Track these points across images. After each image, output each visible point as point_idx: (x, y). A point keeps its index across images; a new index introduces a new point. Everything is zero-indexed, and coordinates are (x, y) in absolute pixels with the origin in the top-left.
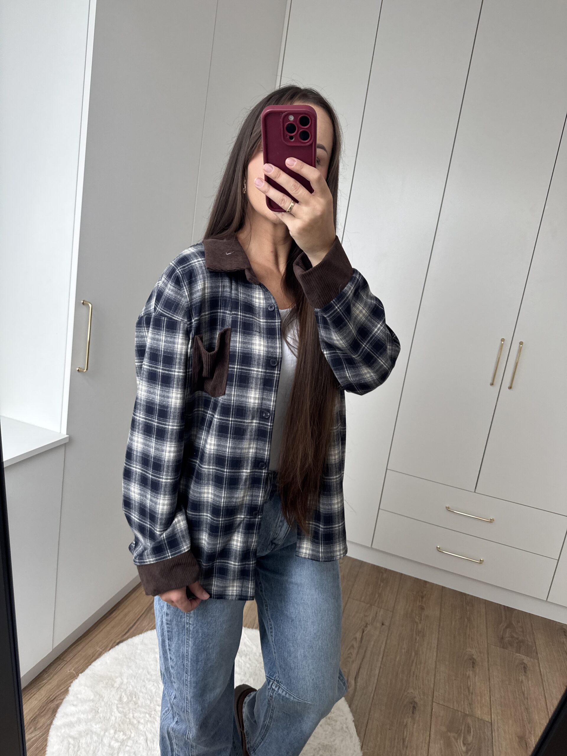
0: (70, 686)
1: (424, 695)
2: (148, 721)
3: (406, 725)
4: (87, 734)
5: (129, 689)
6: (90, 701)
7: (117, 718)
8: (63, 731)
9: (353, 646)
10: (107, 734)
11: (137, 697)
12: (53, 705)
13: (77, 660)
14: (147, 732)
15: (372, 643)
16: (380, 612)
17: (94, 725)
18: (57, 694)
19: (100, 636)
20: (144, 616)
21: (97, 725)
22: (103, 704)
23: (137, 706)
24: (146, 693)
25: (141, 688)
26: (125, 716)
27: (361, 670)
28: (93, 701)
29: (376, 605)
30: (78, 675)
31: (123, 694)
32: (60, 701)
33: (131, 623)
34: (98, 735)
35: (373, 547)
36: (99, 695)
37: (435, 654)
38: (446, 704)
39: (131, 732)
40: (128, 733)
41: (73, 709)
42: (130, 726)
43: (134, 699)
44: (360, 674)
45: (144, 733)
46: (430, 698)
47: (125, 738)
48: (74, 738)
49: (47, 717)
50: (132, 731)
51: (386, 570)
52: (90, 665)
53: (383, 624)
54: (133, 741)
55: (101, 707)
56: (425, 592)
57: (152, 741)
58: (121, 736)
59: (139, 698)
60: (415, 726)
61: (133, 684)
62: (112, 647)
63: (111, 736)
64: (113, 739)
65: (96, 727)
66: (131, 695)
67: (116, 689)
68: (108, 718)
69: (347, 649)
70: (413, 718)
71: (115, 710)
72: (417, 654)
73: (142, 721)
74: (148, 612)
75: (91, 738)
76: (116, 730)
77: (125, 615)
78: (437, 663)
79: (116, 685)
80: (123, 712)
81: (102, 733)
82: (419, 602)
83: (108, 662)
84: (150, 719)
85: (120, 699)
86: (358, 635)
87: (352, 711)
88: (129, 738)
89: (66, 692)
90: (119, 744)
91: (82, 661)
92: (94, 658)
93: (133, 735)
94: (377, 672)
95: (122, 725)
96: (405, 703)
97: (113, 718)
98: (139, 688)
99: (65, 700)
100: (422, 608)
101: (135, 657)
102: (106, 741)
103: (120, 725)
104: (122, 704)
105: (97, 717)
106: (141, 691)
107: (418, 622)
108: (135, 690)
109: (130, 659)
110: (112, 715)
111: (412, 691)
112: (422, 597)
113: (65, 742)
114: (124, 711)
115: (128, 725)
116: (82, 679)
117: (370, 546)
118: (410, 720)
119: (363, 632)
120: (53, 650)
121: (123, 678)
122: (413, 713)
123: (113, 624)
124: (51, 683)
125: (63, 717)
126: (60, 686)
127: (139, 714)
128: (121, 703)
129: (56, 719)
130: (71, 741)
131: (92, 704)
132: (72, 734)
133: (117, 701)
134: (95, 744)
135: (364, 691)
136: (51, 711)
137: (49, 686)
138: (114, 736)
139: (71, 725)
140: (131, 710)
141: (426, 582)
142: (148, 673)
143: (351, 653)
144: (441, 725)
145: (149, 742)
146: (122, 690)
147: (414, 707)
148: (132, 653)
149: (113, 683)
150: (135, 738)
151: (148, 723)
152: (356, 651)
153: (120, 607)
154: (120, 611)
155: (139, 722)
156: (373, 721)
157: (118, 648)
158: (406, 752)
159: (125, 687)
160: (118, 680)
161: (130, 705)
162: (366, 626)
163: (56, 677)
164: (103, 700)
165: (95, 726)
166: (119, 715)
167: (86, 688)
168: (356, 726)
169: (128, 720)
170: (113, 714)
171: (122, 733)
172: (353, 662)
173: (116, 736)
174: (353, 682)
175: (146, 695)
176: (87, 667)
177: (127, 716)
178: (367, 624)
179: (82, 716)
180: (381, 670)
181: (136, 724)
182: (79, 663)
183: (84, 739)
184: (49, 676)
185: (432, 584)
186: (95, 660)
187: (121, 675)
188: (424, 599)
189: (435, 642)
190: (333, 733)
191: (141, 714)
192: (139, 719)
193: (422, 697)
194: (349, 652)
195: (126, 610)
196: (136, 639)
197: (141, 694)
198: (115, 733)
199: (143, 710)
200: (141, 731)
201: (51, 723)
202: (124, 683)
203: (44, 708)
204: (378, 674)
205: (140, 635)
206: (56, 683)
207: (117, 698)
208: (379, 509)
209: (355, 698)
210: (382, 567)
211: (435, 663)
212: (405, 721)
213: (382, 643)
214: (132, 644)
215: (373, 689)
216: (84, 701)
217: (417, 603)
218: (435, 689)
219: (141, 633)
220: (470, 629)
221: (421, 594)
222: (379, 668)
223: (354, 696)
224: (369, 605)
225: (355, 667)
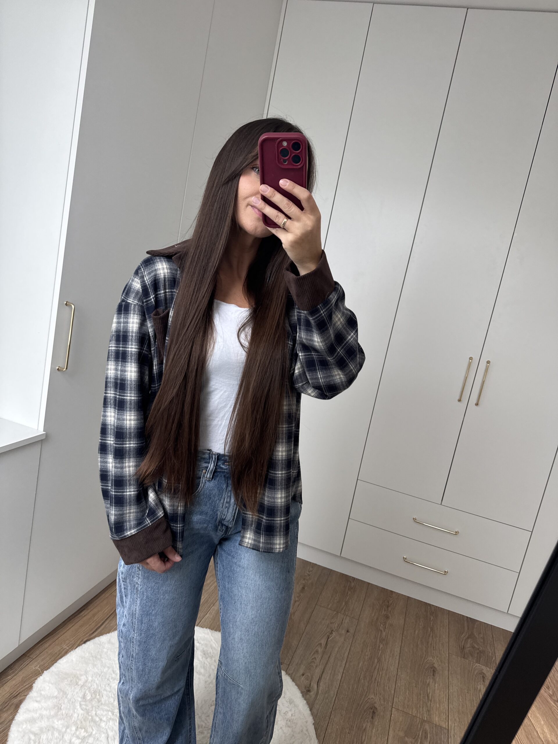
0: (34, 683)
1: (384, 701)
2: (110, 719)
3: (365, 729)
4: (48, 730)
5: (93, 687)
6: (53, 697)
7: (80, 715)
8: (24, 726)
9: (317, 652)
10: (68, 730)
11: (101, 695)
12: (16, 701)
13: (43, 657)
14: (108, 730)
15: (337, 649)
16: (346, 619)
17: (55, 721)
18: (21, 690)
19: (68, 634)
20: (112, 616)
21: (59, 722)
22: (66, 701)
23: (100, 704)
24: (110, 692)
25: (105, 686)
26: (88, 713)
27: (324, 675)
28: (56, 697)
29: (343, 612)
30: (43, 672)
31: (87, 692)
32: (23, 697)
33: (99, 623)
34: (59, 732)
35: (342, 556)
36: (63, 692)
37: (397, 662)
38: (405, 710)
39: (92, 729)
40: (90, 730)
41: (36, 705)
42: (92, 724)
43: (98, 697)
44: (323, 678)
45: (105, 731)
46: (390, 704)
47: (86, 735)
48: (35, 734)
49: (9, 713)
50: (94, 728)
51: (354, 579)
52: (56, 662)
53: (348, 631)
54: (94, 738)
55: (64, 703)
56: (390, 602)
57: (113, 738)
58: (82, 733)
59: (103, 696)
60: (374, 731)
61: (97, 682)
62: (79, 645)
63: (73, 732)
64: (75, 735)
65: (58, 724)
66: (95, 692)
67: (80, 686)
68: (70, 715)
69: (311, 655)
70: (372, 723)
71: (78, 707)
72: (379, 660)
73: (104, 719)
75: (53, 734)
76: (78, 727)
77: (94, 615)
78: (399, 670)
79: (81, 683)
80: (86, 709)
81: (64, 730)
82: (385, 611)
83: (74, 659)
84: (112, 717)
85: (84, 697)
86: (323, 642)
87: (312, 714)
88: (90, 735)
89: (30, 688)
90: (80, 741)
91: (48, 658)
92: (60, 656)
93: (94, 733)
94: (340, 677)
95: (83, 722)
96: (365, 708)
97: (76, 715)
98: (104, 686)
99: (28, 696)
100: (387, 617)
101: (101, 656)
102: (67, 737)
103: (82, 722)
104: (85, 701)
105: (59, 713)
106: (105, 690)
107: (383, 630)
108: (100, 688)
109: (96, 657)
110: (74, 712)
111: (373, 697)
112: (388, 607)
113: (26, 737)
114: (87, 708)
115: (89, 723)
116: (47, 675)
117: (339, 555)
118: (369, 724)
119: (328, 638)
120: (19, 645)
121: (88, 676)
122: (372, 718)
123: (80, 623)
124: (15, 679)
125: (25, 712)
126: (24, 682)
127: (102, 712)
128: (84, 700)
129: (18, 715)
130: (33, 737)
131: (55, 700)
132: (34, 730)
133: (81, 698)
134: (55, 741)
135: (326, 696)
136: (13, 707)
137: (14, 682)
138: (75, 733)
139: (32, 721)
140: (94, 708)
141: (392, 592)
142: (113, 671)
143: (315, 658)
144: (399, 730)
145: (110, 740)
146: (86, 688)
147: (373, 711)
148: (98, 652)
149: (78, 680)
150: (97, 735)
151: (111, 721)
152: (320, 657)
153: (89, 607)
154: (89, 610)
155: (101, 720)
156: (333, 725)
157: (84, 646)
159: (90, 685)
160: (83, 678)
161: (94, 703)
162: (331, 633)
163: (20, 673)
164: (66, 697)
165: (57, 723)
166: (82, 712)
167: (50, 685)
168: (316, 729)
169: (90, 718)
170: (76, 711)
171: (83, 730)
172: (316, 667)
173: (78, 733)
174: (316, 686)
175: (110, 693)
176: (53, 664)
177: (90, 714)
178: (332, 631)
179: (44, 713)
180: (344, 676)
181: (98, 722)
182: (45, 661)
183: (45, 735)
184: (13, 672)
185: (398, 595)
187: (86, 673)
188: (390, 609)
189: (397, 650)
190: (293, 735)
191: (103, 711)
192: (102, 717)
193: (382, 702)
194: (313, 657)
195: (95, 610)
196: (104, 639)
197: (105, 692)
198: (76, 730)
199: (106, 708)
200: (103, 728)
201: (13, 719)
202: (88, 681)
203: (7, 704)
204: (340, 679)
205: (108, 634)
206: (21, 679)
207: (81, 695)
208: (349, 518)
209: (317, 701)
210: (350, 576)
211: (396, 670)
212: (364, 726)
213: (346, 649)
214: (99, 643)
215: (334, 694)
216: (47, 698)
217: (382, 612)
218: (395, 696)
219: (109, 633)
220: (432, 638)
221: (387, 603)
222: (342, 674)
223: (316, 699)
224: (335, 612)
225: (318, 672)
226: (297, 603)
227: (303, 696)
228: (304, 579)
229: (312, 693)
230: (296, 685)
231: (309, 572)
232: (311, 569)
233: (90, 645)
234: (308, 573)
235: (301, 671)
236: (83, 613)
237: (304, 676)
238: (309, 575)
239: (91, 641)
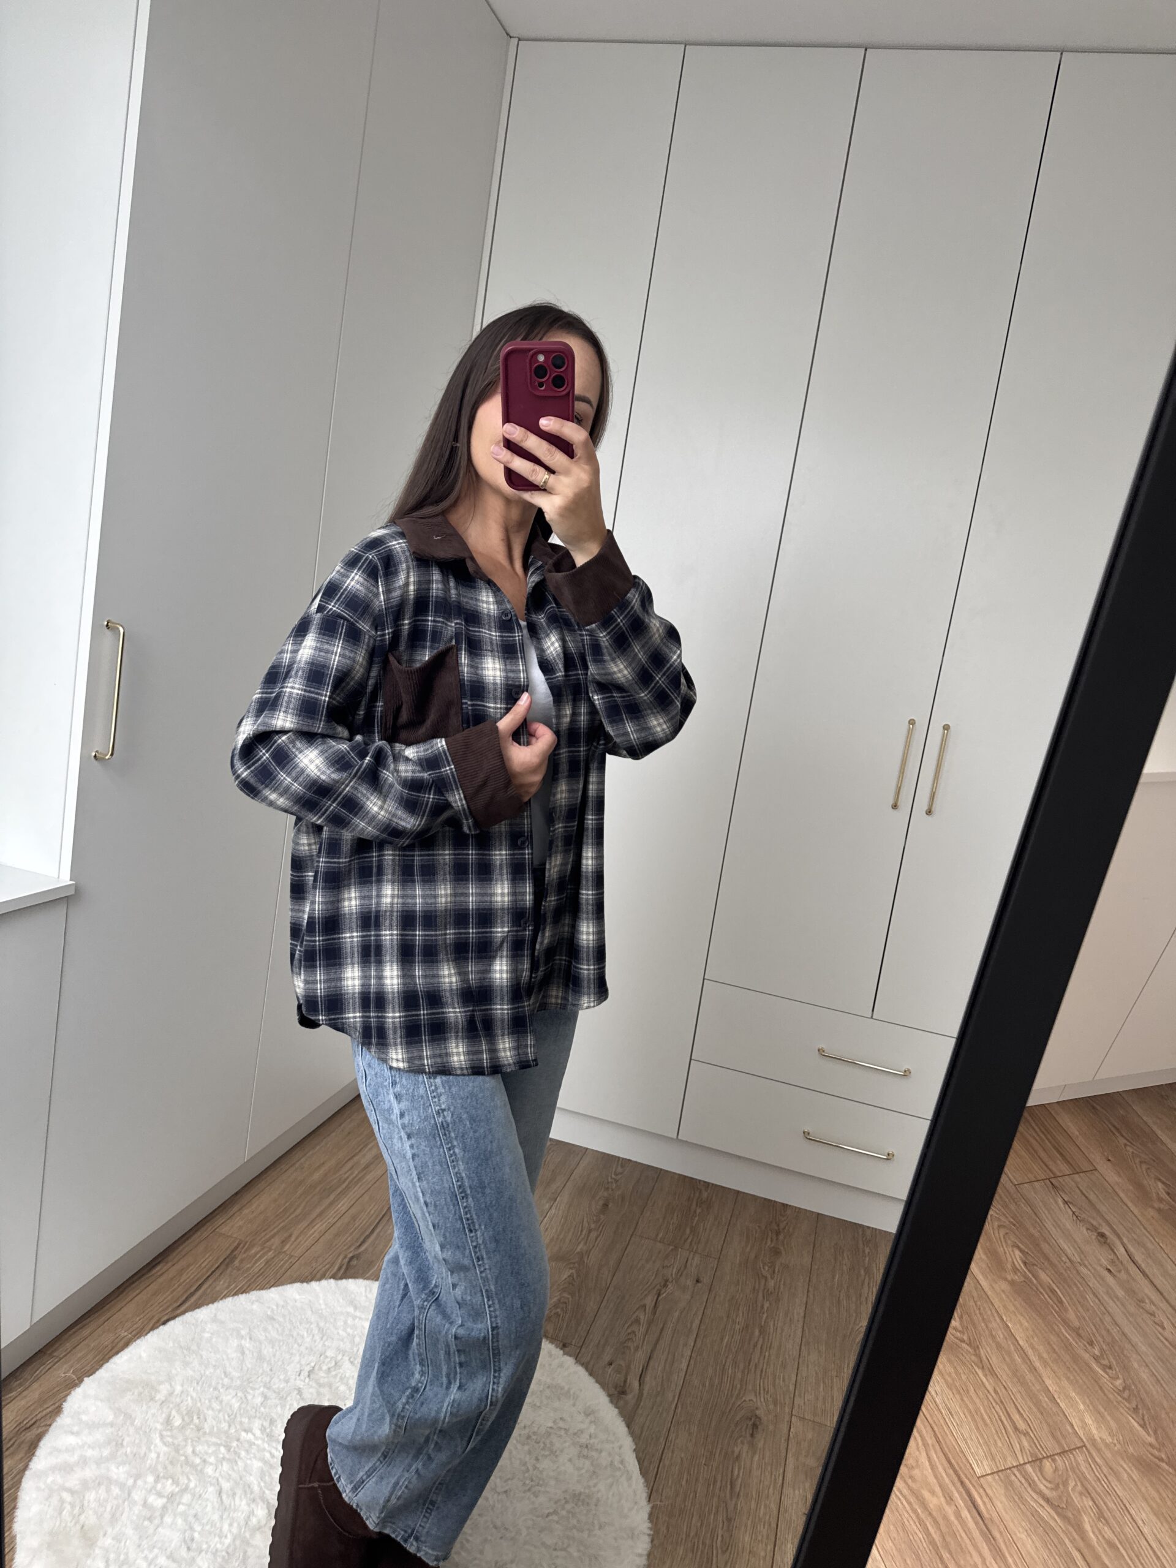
0: (64, 1401)
1: (776, 1405)
2: (223, 1458)
3: (738, 1457)
4: (99, 1484)
5: (185, 1403)
6: (105, 1425)
7: (161, 1455)
8: (50, 1480)
9: (637, 1321)
10: (140, 1483)
11: (202, 1417)
12: (30, 1435)
13: (79, 1355)
14: (220, 1479)
15: (676, 1314)
16: (693, 1259)
17: (113, 1468)
18: (39, 1416)
19: (128, 1309)
20: (218, 1273)
21: (121, 1468)
22: (132, 1430)
23: (201, 1433)
24: (220, 1411)
25: (210, 1401)
26: (177, 1451)
27: (651, 1363)
28: (112, 1425)
29: (687, 1246)
30: (81, 1381)
31: (174, 1413)
32: (44, 1429)
33: (191, 1287)
34: (122, 1486)
35: (679, 1137)
36: (125, 1414)
37: (799, 1333)
38: (817, 1419)
39: (189, 1480)
40: (183, 1480)
41: (71, 1440)
42: (187, 1469)
43: (196, 1421)
44: (650, 1368)
45: (215, 1481)
46: (787, 1410)
47: (177, 1490)
48: (72, 1492)
49: (18, 1457)
50: (191, 1477)
51: (707, 1185)
52: (107, 1361)
53: (698, 1281)
54: (194, 1495)
55: (128, 1435)
56: (782, 1226)
57: (230, 1492)
58: (169, 1487)
59: (206, 1420)
60: (756, 1458)
61: (194, 1395)
62: (153, 1329)
63: (149, 1486)
64: (154, 1492)
65: (118, 1472)
66: (190, 1413)
67: (159, 1403)
68: (142, 1454)
69: (626, 1326)
70: (752, 1446)
71: (158, 1441)
72: (763, 1331)
73: (212, 1459)
74: (227, 1265)
75: (108, 1491)
76: (158, 1476)
77: (181, 1272)
78: (803, 1347)
79: (160, 1397)
80: (174, 1444)
81: (130, 1482)
82: (772, 1241)
83: (144, 1355)
84: (227, 1456)
85: (168, 1421)
86: (649, 1301)
87: (632, 1432)
88: (185, 1489)
89: (58, 1411)
90: (165, 1500)
91: (90, 1357)
92: (114, 1351)
93: (192, 1485)
94: (684, 1366)
95: (170, 1467)
96: (738, 1418)
97: (153, 1455)
98: (207, 1401)
99: (54, 1425)
100: (776, 1252)
101: (198, 1346)
102: (137, 1496)
103: (165, 1468)
104: (171, 1430)
105: (119, 1453)
106: (210, 1407)
107: (769, 1276)
108: (199, 1405)
109: (188, 1349)
110: (150, 1450)
111: (753, 1397)
112: (778, 1233)
113: (55, 1500)
114: (176, 1442)
115: (182, 1467)
116: (89, 1385)
117: (675, 1136)
118: (745, 1448)
119: (659, 1295)
120: (31, 1326)
121: (173, 1383)
122: (752, 1435)
123: (154, 1287)
124: (25, 1397)
125: (51, 1453)
126: (45, 1401)
127: (206, 1448)
128: (169, 1427)
129: (35, 1459)
130: (67, 1496)
131: (109, 1430)
132: (68, 1485)
133: (162, 1424)
134: (115, 1502)
135: (659, 1399)
136: (25, 1447)
137: (23, 1403)
138: (154, 1487)
139: (66, 1469)
140: (190, 1441)
141: (785, 1206)
142: (225, 1373)
143: (634, 1332)
144: (806, 1456)
145: (224, 1497)
146: (171, 1406)
147: (755, 1425)
148: (193, 1339)
149: (153, 1394)
150: (198, 1490)
151: (225, 1464)
152: (643, 1330)
153: (170, 1257)
154: (170, 1264)
155: (205, 1461)
156: (673, 1452)
157: (163, 1330)
158: (736, 1504)
159: (178, 1400)
160: (164, 1389)
161: (188, 1432)
162: (665, 1285)
163: (35, 1385)
164: (132, 1424)
165: (115, 1470)
166: (165, 1449)
167: (99, 1403)
168: (640, 1461)
169: (183, 1458)
170: (152, 1447)
171: (170, 1481)
172: (637, 1348)
173: (159, 1486)
174: (636, 1384)
175: (221, 1414)
176: (101, 1366)
177: (181, 1452)
178: (667, 1281)
179: (89, 1453)
180: (692, 1362)
181: (198, 1465)
182: (83, 1361)
183: (94, 1492)
184: (20, 1385)
185: (798, 1211)
186: (117, 1353)
187: (170, 1379)
188: (781, 1237)
189: (798, 1311)
190: (594, 1472)
191: (209, 1447)
192: (205, 1457)
193: (771, 1407)
194: (629, 1331)
195: (182, 1263)
196: (203, 1314)
197: (210, 1412)
198: (157, 1480)
199: (214, 1440)
200: (210, 1477)
201: (26, 1468)
202: (176, 1393)
203: (11, 1442)
204: (685, 1368)
205: (210, 1305)
206: (37, 1396)
207: (162, 1418)
208: (691, 1059)
209: (640, 1411)
210: (700, 1181)
211: (798, 1348)
212: (737, 1450)
213: (695, 1314)
214: (194, 1321)
215: (674, 1396)
216: (92, 1426)
217: (766, 1243)
218: (797, 1394)
219: (213, 1302)
220: (869, 1287)
221: (776, 1228)
222: (688, 1358)
223: (638, 1407)
224: (671, 1247)
225: (640, 1356)
226: (594, 1234)
227: (611, 1402)
228: (607, 1189)
229: (629, 1397)
230: (597, 1382)
231: (616, 1174)
232: (620, 1170)
233: (175, 1326)
234: (613, 1176)
235: (607, 1358)
236: (158, 1268)
237: (612, 1367)
238: (616, 1181)
239: (177, 1319)
